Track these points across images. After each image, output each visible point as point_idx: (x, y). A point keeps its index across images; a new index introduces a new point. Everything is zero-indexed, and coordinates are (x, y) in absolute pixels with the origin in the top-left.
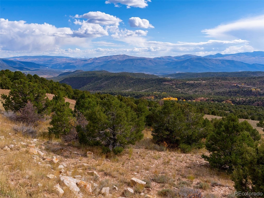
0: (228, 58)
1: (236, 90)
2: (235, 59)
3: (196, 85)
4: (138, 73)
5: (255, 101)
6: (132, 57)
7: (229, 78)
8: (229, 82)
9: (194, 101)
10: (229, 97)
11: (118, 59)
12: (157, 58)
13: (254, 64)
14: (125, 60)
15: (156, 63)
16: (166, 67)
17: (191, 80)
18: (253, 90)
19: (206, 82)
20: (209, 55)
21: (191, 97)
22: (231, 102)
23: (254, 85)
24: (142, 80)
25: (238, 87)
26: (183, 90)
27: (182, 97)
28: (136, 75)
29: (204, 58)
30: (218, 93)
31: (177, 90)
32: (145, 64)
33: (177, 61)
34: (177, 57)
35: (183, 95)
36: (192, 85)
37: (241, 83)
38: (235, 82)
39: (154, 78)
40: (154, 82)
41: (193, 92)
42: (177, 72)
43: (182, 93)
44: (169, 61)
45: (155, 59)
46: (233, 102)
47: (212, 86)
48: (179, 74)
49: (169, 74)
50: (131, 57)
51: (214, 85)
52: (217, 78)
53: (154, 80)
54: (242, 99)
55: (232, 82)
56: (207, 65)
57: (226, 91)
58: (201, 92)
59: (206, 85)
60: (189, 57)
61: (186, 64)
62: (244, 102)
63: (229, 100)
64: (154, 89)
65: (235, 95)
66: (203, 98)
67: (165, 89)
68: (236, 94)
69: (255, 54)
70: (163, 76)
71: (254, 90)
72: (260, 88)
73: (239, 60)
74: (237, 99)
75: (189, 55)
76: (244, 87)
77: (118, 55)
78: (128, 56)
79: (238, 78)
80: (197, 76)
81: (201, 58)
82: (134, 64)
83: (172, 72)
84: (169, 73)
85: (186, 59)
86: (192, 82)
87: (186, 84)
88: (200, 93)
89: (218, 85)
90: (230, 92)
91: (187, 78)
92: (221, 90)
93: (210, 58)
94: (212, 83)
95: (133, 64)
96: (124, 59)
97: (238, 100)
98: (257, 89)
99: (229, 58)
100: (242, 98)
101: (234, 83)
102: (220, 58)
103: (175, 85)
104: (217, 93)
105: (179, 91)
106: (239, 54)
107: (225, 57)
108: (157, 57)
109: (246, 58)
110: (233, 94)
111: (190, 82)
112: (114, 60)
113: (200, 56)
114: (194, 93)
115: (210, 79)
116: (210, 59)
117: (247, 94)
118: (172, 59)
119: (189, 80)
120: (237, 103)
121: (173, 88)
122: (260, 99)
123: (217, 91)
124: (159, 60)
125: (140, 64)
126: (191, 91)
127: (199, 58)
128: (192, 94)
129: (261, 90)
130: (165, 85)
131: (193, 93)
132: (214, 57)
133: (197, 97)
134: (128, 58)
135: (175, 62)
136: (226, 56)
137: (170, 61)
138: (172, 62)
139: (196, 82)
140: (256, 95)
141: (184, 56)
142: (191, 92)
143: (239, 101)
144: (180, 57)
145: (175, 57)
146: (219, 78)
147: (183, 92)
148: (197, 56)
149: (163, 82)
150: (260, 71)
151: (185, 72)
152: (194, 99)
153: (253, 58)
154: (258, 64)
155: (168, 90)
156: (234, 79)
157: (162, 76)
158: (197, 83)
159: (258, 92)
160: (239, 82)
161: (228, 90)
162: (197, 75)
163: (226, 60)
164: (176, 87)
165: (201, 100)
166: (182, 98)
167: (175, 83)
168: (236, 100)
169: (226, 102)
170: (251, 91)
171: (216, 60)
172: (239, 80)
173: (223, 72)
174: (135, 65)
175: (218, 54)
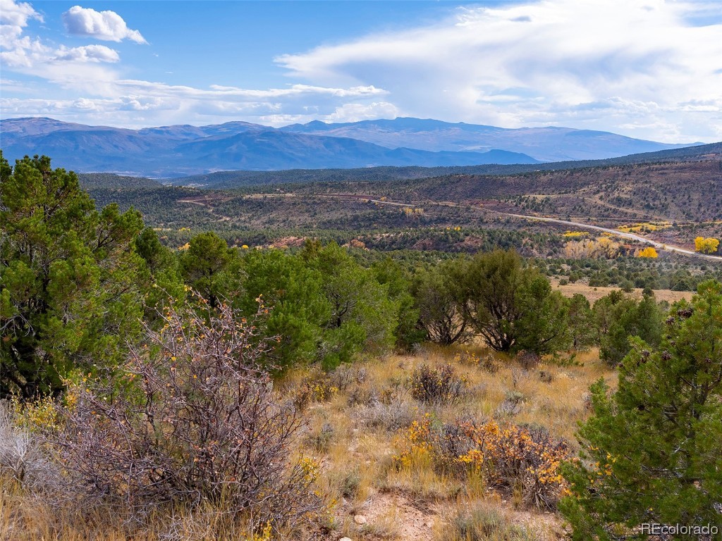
0: (339, 133)
1: (369, 214)
2: (355, 136)
3: (269, 203)
4: (97, 175)
5: (418, 238)
6: (71, 125)
7: (350, 183)
8: (351, 194)
9: (271, 247)
10: (356, 231)
11: (24, 130)
12: (151, 130)
13: (398, 149)
14: (47, 136)
15: (149, 145)
16: (180, 155)
17: (254, 190)
18: (409, 211)
19: (294, 196)
20: (293, 123)
21: (261, 237)
22: (362, 244)
23: (408, 200)
24: (114, 195)
25: (373, 206)
26: (236, 219)
27: (237, 237)
28: (90, 179)
29: (282, 132)
30: (328, 224)
31: (221, 218)
32: (116, 146)
33: (209, 139)
34: (207, 129)
35: (238, 232)
36: (260, 205)
37: (378, 196)
38: (364, 194)
39: (149, 188)
40: (151, 198)
41: (264, 224)
42: (213, 171)
43: (234, 227)
44: (184, 140)
45: (143, 132)
46: (368, 244)
47: (311, 206)
48: (218, 175)
49: (191, 177)
50: (67, 124)
51: (314, 203)
52: (320, 184)
53: (150, 194)
54: (387, 235)
55: (358, 194)
56: (290, 151)
57: (346, 218)
58: (284, 221)
59: (294, 204)
60: (242, 128)
61: (234, 148)
62: (393, 243)
63: (359, 240)
64: (152, 220)
65: (367, 226)
66: (292, 238)
67: (184, 218)
68: (370, 225)
69: (399, 124)
70: (173, 181)
71: (411, 210)
72: (421, 206)
73: (364, 139)
74: (375, 236)
75: (242, 124)
76: (388, 207)
77: (23, 119)
78: (59, 124)
79: (369, 184)
80: (269, 181)
81: (273, 133)
82: (81, 148)
83: (199, 171)
84: (190, 174)
85: (234, 135)
86: (260, 196)
87: (242, 202)
88: (282, 225)
89: (326, 203)
90: (356, 218)
91: (241, 186)
92: (335, 216)
93: (296, 132)
94: (310, 198)
95: (77, 147)
96: (47, 131)
97: (379, 238)
98: (416, 210)
99: (343, 133)
100: (387, 232)
101: (364, 196)
102: (321, 133)
103: (214, 205)
104: (324, 223)
105: (225, 221)
106: (365, 124)
107: (332, 131)
108: (149, 127)
109: (380, 133)
110: (362, 224)
111: (254, 196)
112: (11, 135)
113: (270, 127)
114: (267, 225)
115: (304, 187)
116: (296, 136)
117: (395, 223)
118: (194, 132)
119: (249, 191)
120: (377, 247)
121: (209, 215)
122: (427, 233)
123: (325, 217)
124: (158, 135)
125: (100, 147)
126: (258, 222)
127: (268, 133)
128: (261, 229)
129: (425, 211)
130: (184, 206)
131: (263, 227)
132: (305, 131)
133: (277, 236)
134: (57, 128)
135: (204, 142)
136: (334, 129)
137: (188, 138)
138: (196, 141)
139: (269, 196)
140: (415, 225)
141: (227, 125)
142: (258, 224)
143: (381, 240)
144: (217, 129)
145: (202, 127)
146: (326, 185)
147: (237, 224)
148: (263, 127)
149: (178, 199)
150: (413, 165)
151: (233, 168)
152: (271, 243)
153: (396, 133)
154: (409, 149)
155: (194, 222)
156: (362, 186)
157: (170, 181)
158: (272, 199)
159: (419, 216)
160: (375, 192)
161: (350, 214)
162: (268, 176)
163: (334, 138)
164: (217, 212)
165: (288, 245)
166: (237, 241)
167: (212, 201)
168: (374, 239)
169: (352, 244)
170: (404, 214)
171: (311, 138)
172: (373, 188)
173: (332, 170)
174: (84, 151)
175: (315, 122)
